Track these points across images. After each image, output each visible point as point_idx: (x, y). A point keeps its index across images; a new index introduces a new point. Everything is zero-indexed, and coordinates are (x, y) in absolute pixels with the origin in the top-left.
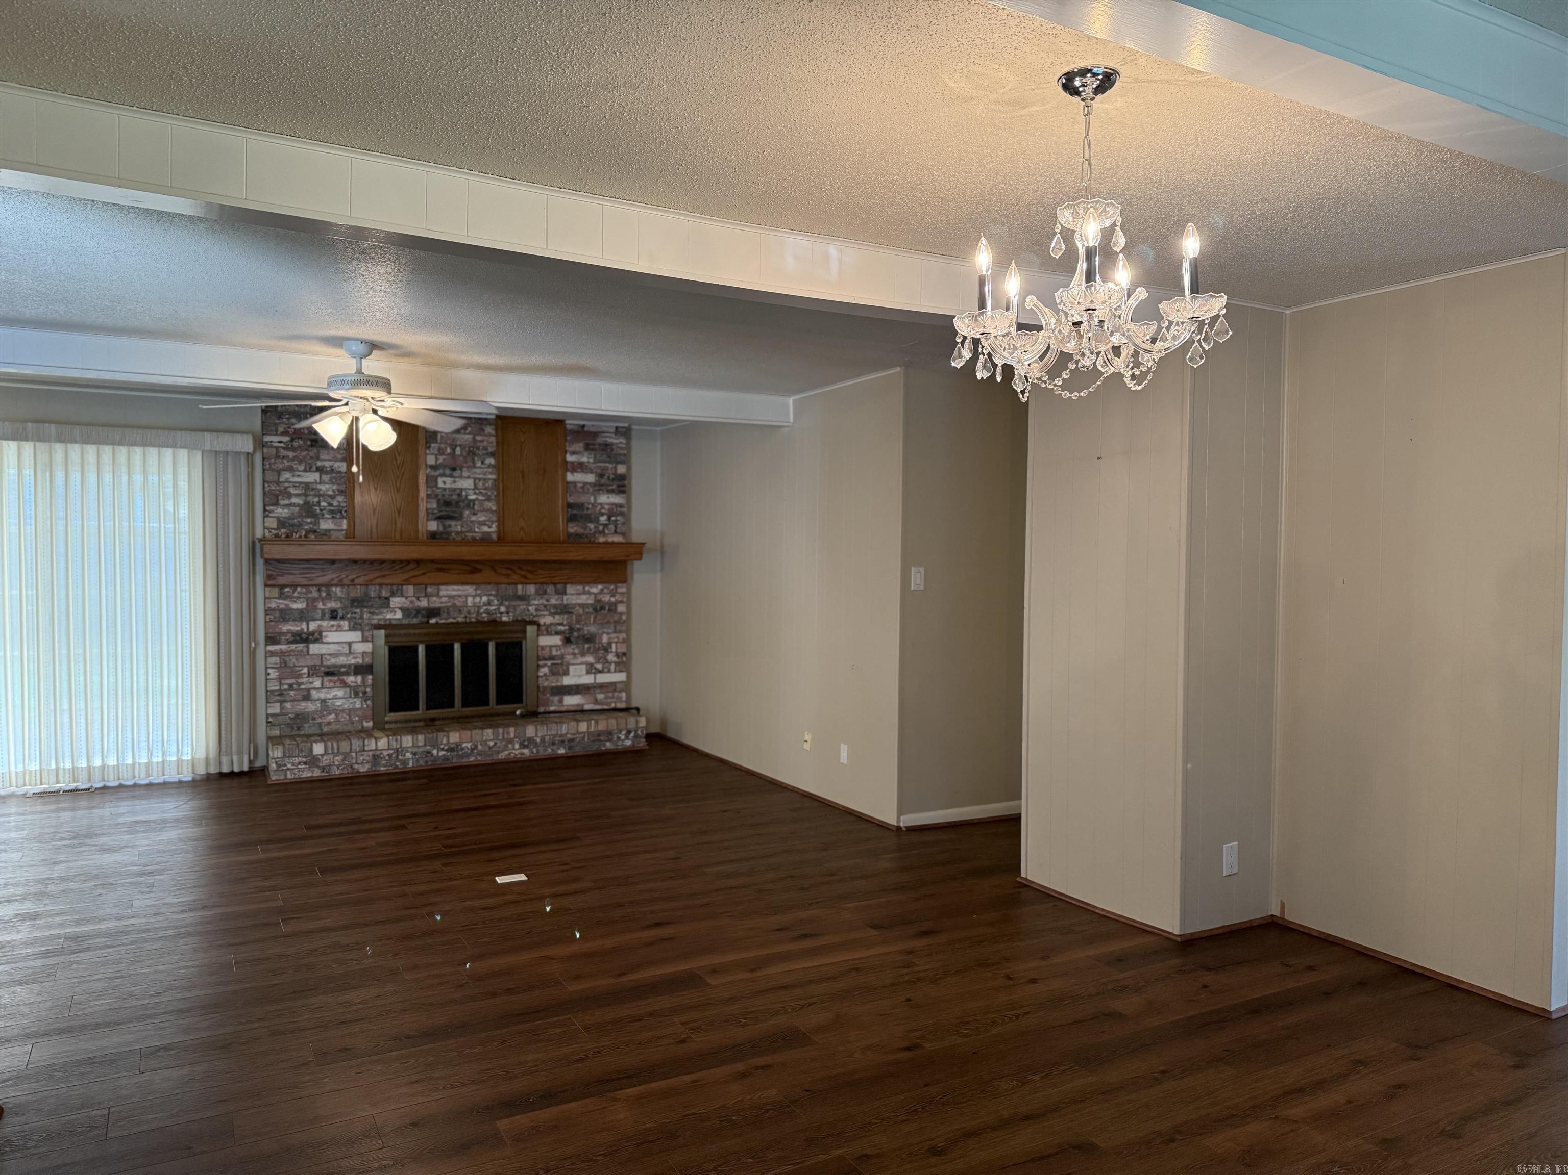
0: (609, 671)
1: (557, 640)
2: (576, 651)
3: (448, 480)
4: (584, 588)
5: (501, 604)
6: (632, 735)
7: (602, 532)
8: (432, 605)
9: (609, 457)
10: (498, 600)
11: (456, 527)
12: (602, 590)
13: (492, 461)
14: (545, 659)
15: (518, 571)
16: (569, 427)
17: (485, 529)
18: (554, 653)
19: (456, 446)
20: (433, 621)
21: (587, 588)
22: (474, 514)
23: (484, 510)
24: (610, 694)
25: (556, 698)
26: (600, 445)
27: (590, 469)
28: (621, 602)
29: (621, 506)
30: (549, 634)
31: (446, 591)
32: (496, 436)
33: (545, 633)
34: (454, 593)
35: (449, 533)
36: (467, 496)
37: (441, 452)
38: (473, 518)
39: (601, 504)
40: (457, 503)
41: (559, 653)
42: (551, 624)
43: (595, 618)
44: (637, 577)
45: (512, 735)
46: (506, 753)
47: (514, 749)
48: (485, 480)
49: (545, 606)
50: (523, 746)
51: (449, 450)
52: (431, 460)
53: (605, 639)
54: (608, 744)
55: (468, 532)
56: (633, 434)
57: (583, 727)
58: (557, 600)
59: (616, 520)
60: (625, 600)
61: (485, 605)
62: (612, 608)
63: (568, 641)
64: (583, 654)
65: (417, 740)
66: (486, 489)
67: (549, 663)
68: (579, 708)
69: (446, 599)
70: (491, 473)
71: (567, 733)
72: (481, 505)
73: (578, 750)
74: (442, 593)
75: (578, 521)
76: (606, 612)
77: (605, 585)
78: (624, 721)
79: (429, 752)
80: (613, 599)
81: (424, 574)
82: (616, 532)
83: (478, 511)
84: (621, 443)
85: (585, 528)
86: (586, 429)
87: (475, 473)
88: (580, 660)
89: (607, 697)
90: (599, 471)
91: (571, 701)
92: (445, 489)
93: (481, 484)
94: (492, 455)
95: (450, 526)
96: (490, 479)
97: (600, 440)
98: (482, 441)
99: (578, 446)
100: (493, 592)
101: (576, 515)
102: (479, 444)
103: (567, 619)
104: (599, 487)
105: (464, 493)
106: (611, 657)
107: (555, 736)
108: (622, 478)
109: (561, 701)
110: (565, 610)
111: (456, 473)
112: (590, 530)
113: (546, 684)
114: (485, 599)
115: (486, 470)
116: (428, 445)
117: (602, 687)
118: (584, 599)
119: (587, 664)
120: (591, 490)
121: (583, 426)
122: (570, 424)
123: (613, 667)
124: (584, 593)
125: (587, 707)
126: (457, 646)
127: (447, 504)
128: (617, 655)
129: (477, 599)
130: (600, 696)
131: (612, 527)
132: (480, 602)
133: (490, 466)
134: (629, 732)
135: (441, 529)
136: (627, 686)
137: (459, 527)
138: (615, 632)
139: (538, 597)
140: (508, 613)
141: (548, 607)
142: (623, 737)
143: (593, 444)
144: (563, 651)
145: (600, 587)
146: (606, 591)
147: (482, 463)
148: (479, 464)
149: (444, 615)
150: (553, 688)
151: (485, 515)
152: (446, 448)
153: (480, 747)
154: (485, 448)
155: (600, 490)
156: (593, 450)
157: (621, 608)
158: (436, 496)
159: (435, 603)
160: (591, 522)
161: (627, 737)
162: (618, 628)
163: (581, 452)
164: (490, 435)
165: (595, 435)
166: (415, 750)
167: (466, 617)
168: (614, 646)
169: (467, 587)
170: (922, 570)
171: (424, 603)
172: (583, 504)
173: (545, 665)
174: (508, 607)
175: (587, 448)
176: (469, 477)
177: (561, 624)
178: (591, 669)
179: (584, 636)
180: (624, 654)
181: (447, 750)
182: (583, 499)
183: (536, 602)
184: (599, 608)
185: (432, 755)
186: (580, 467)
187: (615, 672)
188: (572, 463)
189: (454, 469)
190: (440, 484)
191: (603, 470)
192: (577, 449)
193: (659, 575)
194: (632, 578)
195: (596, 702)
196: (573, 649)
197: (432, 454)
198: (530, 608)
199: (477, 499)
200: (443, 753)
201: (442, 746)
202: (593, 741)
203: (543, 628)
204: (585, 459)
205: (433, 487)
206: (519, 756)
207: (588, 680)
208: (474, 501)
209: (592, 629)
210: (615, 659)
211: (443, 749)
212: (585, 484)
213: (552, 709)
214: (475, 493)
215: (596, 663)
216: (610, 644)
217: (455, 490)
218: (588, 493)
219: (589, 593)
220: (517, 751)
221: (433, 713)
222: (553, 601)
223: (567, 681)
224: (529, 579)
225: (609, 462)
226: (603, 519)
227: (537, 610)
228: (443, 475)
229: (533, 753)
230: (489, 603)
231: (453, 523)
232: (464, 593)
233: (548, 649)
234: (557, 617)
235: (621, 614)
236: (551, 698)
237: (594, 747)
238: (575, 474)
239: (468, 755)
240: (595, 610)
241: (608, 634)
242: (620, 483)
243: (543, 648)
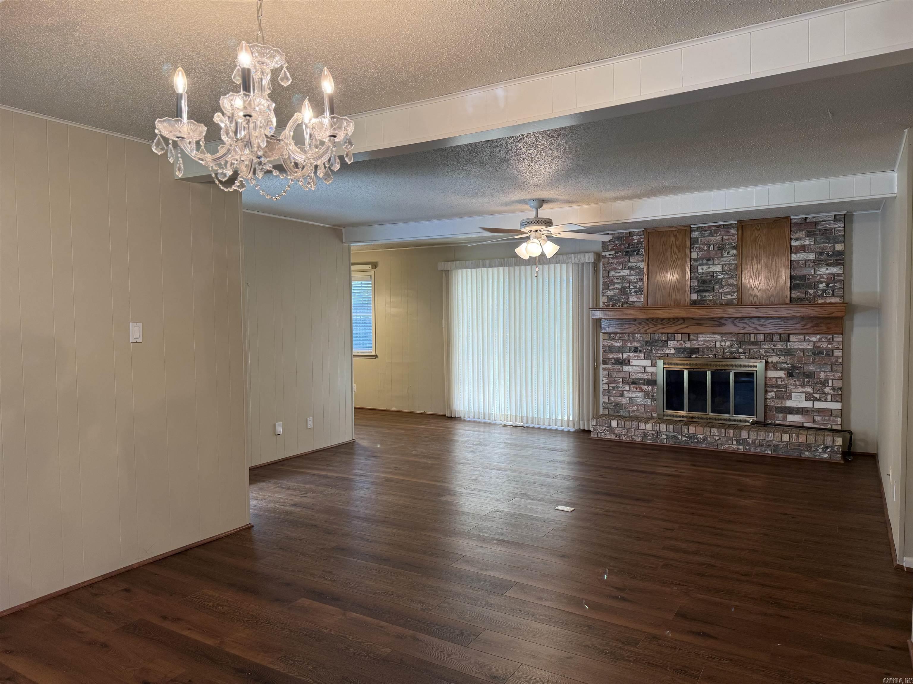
0: (826, 400)
1: (781, 374)
2: (797, 383)
3: (705, 267)
4: (804, 337)
5: (740, 347)
6: (829, 450)
7: (821, 296)
8: (693, 346)
9: (828, 239)
10: (737, 345)
11: (709, 296)
12: (820, 339)
13: (735, 252)
14: (773, 387)
15: (751, 325)
16: (793, 221)
17: (729, 297)
18: (779, 383)
19: (710, 245)
20: (694, 356)
21: (807, 338)
22: (722, 288)
23: (729, 285)
24: (827, 418)
25: (781, 415)
26: (820, 230)
27: (811, 249)
28: (838, 349)
29: (838, 275)
30: (776, 369)
31: (701, 337)
32: (738, 234)
33: (772, 368)
34: (707, 339)
35: (705, 301)
36: (717, 276)
37: (700, 249)
38: (721, 290)
39: (820, 275)
40: (710, 281)
41: (783, 383)
42: (777, 362)
43: (814, 360)
44: (856, 330)
45: (731, 435)
46: (727, 446)
47: (732, 444)
48: (729, 264)
49: (773, 350)
50: (739, 443)
51: (705, 248)
52: (694, 255)
53: (822, 376)
54: (807, 453)
55: (717, 299)
56: (855, 218)
57: (786, 437)
58: (782, 346)
59: (834, 286)
60: (841, 347)
61: (728, 347)
62: (830, 353)
63: (790, 375)
64: (803, 386)
65: (669, 427)
66: (730, 270)
67: (775, 390)
68: (800, 425)
69: (702, 342)
70: (733, 260)
71: (773, 440)
72: (727, 281)
73: (781, 453)
74: (699, 339)
75: (801, 289)
76: (824, 355)
77: (822, 336)
78: (822, 438)
79: (676, 437)
80: (830, 346)
81: (687, 327)
82: (833, 295)
83: (724, 285)
84: (840, 227)
85: (806, 293)
86: (808, 221)
87: (723, 261)
88: (801, 389)
89: (822, 420)
90: (818, 250)
91: (792, 418)
92: (703, 272)
93: (726, 267)
94: (735, 247)
95: (705, 296)
96: (733, 264)
97: (820, 227)
98: (727, 240)
99: (802, 234)
100: (734, 339)
101: (798, 284)
102: (725, 242)
103: (790, 359)
104: (818, 262)
105: (715, 275)
106: (827, 390)
107: (763, 441)
108: (841, 253)
109: (785, 418)
110: (788, 353)
111: (710, 263)
112: (811, 295)
113: (773, 404)
114: (728, 343)
115: (730, 258)
116: (692, 246)
117: (819, 411)
118: (804, 345)
119: (806, 393)
120: (811, 265)
121: (806, 218)
122: (795, 219)
123: (829, 397)
124: (805, 341)
125: (806, 425)
126: (709, 373)
127: (704, 282)
128: (833, 389)
129: (723, 343)
130: (818, 418)
131: (830, 291)
132: (725, 346)
133: (733, 255)
134: (826, 447)
135: (699, 298)
136: (843, 413)
137: (711, 297)
138: (832, 371)
139: (767, 343)
140: (744, 353)
141: (775, 350)
142: (820, 451)
143: (814, 231)
144: (786, 382)
145: (818, 337)
146: (823, 340)
147: (728, 254)
148: (725, 255)
149: (701, 353)
150: (778, 408)
151: (729, 288)
152: (704, 247)
153: (709, 439)
154: (731, 244)
155: (819, 264)
156: (814, 235)
157: (838, 353)
158: (697, 278)
159: (695, 344)
160: (811, 289)
161: (824, 451)
162: (834, 368)
163: (804, 238)
164: (733, 235)
165: (816, 224)
166: (668, 434)
167: (715, 355)
168: (830, 381)
169: (716, 335)
171: (688, 345)
172: (804, 276)
173: (772, 391)
174: (744, 349)
175: (809, 234)
176: (718, 264)
177: (786, 363)
178: (809, 397)
179: (804, 373)
180: (840, 388)
182: (805, 272)
183: (766, 347)
184: (817, 352)
185: (678, 439)
186: (804, 249)
187: (831, 401)
188: (796, 246)
189: (709, 260)
190: (700, 270)
191: (823, 249)
192: (801, 236)
193: (878, 328)
194: (852, 330)
195: (814, 421)
196: (795, 381)
197: (695, 251)
198: (761, 351)
199: (724, 278)
200: (685, 438)
201: (684, 434)
202: (794, 449)
203: (771, 365)
204: (807, 243)
205: (695, 272)
206: (736, 450)
207: (808, 405)
208: (722, 279)
209: (812, 368)
210: (831, 392)
211: (685, 436)
212: (806, 261)
213: (777, 422)
214: (722, 274)
215: (814, 393)
216: (827, 380)
217: (709, 273)
218: (809, 267)
219: (810, 341)
220: (734, 446)
221: (692, 414)
222: (779, 346)
223: (790, 404)
224: (759, 330)
225: (828, 243)
226: (822, 286)
227: (766, 352)
228: (702, 264)
229: (746, 449)
230: (731, 346)
231: (707, 294)
232: (714, 339)
233: (775, 380)
234: (782, 357)
235: (837, 357)
236: (777, 414)
237: (795, 454)
238: (798, 255)
239: (701, 443)
240: (814, 354)
241: (825, 372)
242: (838, 258)
243: (771, 378)
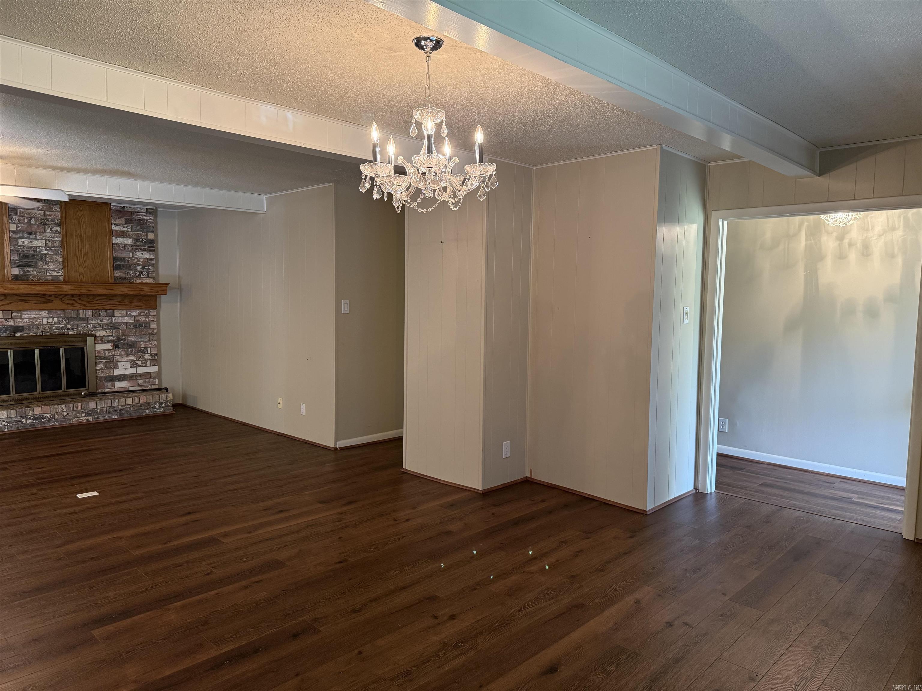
0: (146, 366)
1: (109, 346)
2: (123, 353)
3: (26, 241)
4: (126, 313)
5: (68, 323)
6: (163, 405)
7: (139, 277)
8: (17, 324)
9: (142, 228)
10: (65, 321)
11: (32, 272)
12: (139, 313)
13: (59, 229)
14: (101, 359)
15: (79, 302)
16: (113, 208)
17: (55, 274)
18: (107, 354)
19: (31, 218)
20: (18, 335)
21: (129, 313)
22: (46, 264)
23: (53, 261)
24: (147, 380)
25: (110, 384)
26: (135, 220)
27: (129, 235)
28: (153, 321)
29: (151, 260)
30: (103, 342)
31: (25, 314)
32: (61, 212)
33: (100, 342)
34: (33, 316)
35: (28, 276)
36: (40, 251)
37: (20, 222)
38: (46, 266)
39: (137, 258)
40: (33, 256)
41: (110, 354)
42: (104, 336)
43: (135, 331)
44: (163, 305)
45: (80, 408)
46: (76, 419)
47: (81, 417)
48: (53, 241)
49: (100, 324)
50: (87, 414)
51: (26, 221)
52: (13, 227)
53: (143, 345)
54: (147, 411)
55: (42, 275)
56: (159, 213)
57: (129, 401)
58: (108, 320)
59: (149, 269)
60: (156, 320)
61: (56, 323)
62: (147, 325)
63: (116, 347)
64: (127, 355)
65: (10, 413)
66: (54, 247)
67: (104, 361)
68: (126, 390)
69: (28, 320)
70: (57, 237)
71: (118, 406)
72: (51, 258)
73: (127, 416)
74: (23, 316)
75: (122, 269)
76: (143, 327)
77: (141, 311)
78: (158, 396)
79: (19, 421)
80: (147, 320)
81: (10, 303)
82: (148, 277)
83: (49, 262)
84: (150, 219)
85: (127, 274)
86: (125, 209)
87: (46, 236)
88: (126, 358)
89: (145, 382)
90: (135, 237)
91: (120, 385)
92: (24, 247)
93: (50, 244)
94: (58, 224)
95: (28, 271)
96: (57, 241)
97: (136, 217)
98: (50, 215)
99: (121, 221)
100: (62, 316)
101: (119, 265)
102: (48, 217)
103: (116, 332)
104: (135, 247)
105: (38, 250)
106: (147, 356)
107: (110, 407)
108: (152, 241)
109: (113, 385)
110: (114, 326)
111: (31, 237)
112: (130, 275)
113: (102, 375)
114: (56, 320)
115: (54, 234)
116: (10, 217)
117: (141, 375)
118: (127, 320)
119: (130, 361)
120: (130, 249)
121: (124, 207)
122: (114, 206)
123: (148, 362)
124: (127, 316)
125: (131, 389)
126: (37, 351)
127: (26, 256)
128: (151, 355)
129: (50, 320)
130: (141, 382)
131: (145, 273)
132: (52, 322)
133: (57, 232)
134: (162, 403)
135: (22, 273)
136: (159, 374)
137: (35, 272)
138: (149, 341)
139: (94, 319)
140: (73, 329)
141: (102, 325)
142: (157, 407)
143: (131, 220)
144: (113, 353)
145: (138, 312)
146: (142, 314)
147: (51, 230)
148: (49, 231)
149: (27, 331)
150: (107, 377)
151: (54, 265)
152: (24, 220)
153: (56, 416)
154: (53, 220)
155: (136, 249)
156: (130, 223)
157: (153, 325)
158: (18, 251)
159: (19, 322)
160: (130, 270)
161: (160, 407)
162: (152, 338)
163: (122, 224)
164: (56, 211)
165: (132, 213)
166: (9, 420)
167: (42, 332)
168: (149, 349)
169: (43, 312)
170: (348, 302)
171: (11, 323)
172: (124, 258)
173: (101, 362)
174: (73, 325)
175: (127, 221)
176: (41, 239)
177: (112, 336)
178: (133, 365)
179: (128, 343)
180: (156, 354)
181: (32, 419)
182: (124, 255)
183: (93, 322)
184: (137, 325)
185: (22, 423)
186: (122, 234)
187: (150, 366)
188: (116, 231)
189: (30, 234)
190: (20, 243)
191: (139, 236)
192: (119, 222)
193: (178, 304)
194: (160, 306)
195: (138, 385)
196: (120, 352)
197: (14, 223)
198: (89, 326)
199: (48, 254)
200: (30, 421)
201: (29, 417)
202: (137, 410)
203: (99, 339)
204: (125, 229)
205: (15, 245)
206: (85, 421)
207: (132, 371)
208: (45, 255)
209: (134, 339)
210: (150, 358)
211: (30, 419)
212: (126, 245)
213: (107, 390)
214: (46, 250)
215: (136, 360)
216: (146, 348)
217: (31, 247)
218: (128, 251)
219: (131, 316)
220: (83, 418)
221: (20, 396)
222: (105, 321)
223: (117, 372)
224: (86, 307)
225: (142, 232)
226: (139, 268)
227: (93, 327)
228: (23, 237)
229: (95, 418)
230: (59, 322)
231: (30, 269)
232: (40, 316)
233: (103, 352)
234: (108, 331)
235: (153, 329)
236: (106, 383)
237: (138, 414)
238: (118, 239)
239: (48, 422)
240: (135, 326)
241: (144, 342)
242: (150, 245)
243: (99, 351)
